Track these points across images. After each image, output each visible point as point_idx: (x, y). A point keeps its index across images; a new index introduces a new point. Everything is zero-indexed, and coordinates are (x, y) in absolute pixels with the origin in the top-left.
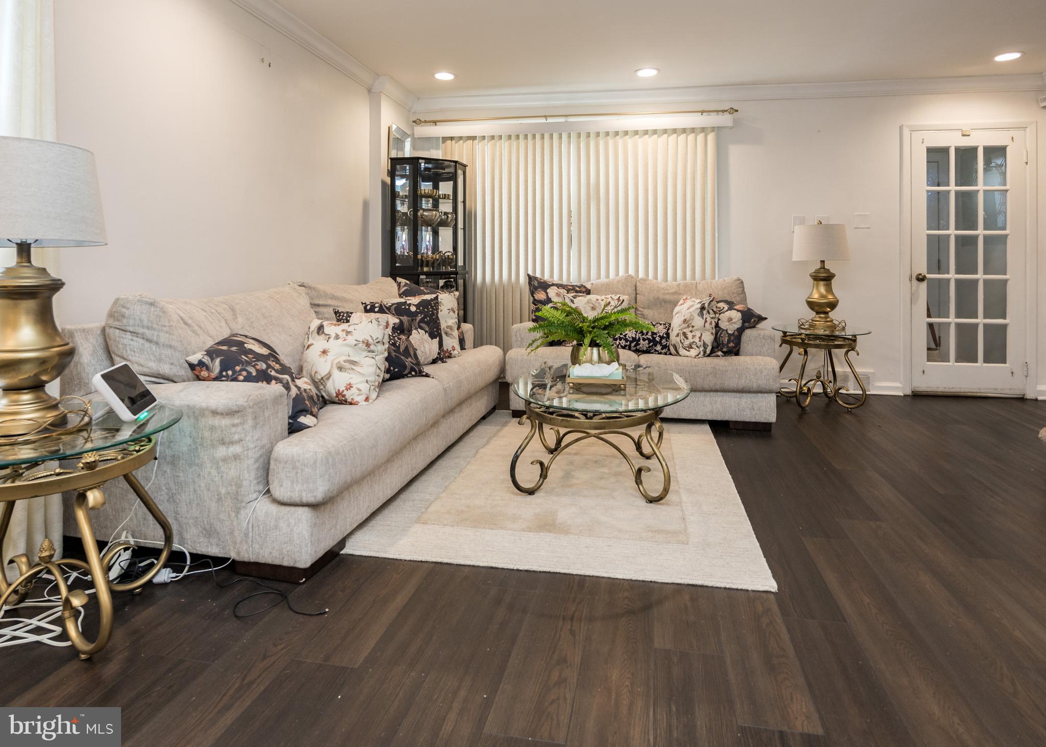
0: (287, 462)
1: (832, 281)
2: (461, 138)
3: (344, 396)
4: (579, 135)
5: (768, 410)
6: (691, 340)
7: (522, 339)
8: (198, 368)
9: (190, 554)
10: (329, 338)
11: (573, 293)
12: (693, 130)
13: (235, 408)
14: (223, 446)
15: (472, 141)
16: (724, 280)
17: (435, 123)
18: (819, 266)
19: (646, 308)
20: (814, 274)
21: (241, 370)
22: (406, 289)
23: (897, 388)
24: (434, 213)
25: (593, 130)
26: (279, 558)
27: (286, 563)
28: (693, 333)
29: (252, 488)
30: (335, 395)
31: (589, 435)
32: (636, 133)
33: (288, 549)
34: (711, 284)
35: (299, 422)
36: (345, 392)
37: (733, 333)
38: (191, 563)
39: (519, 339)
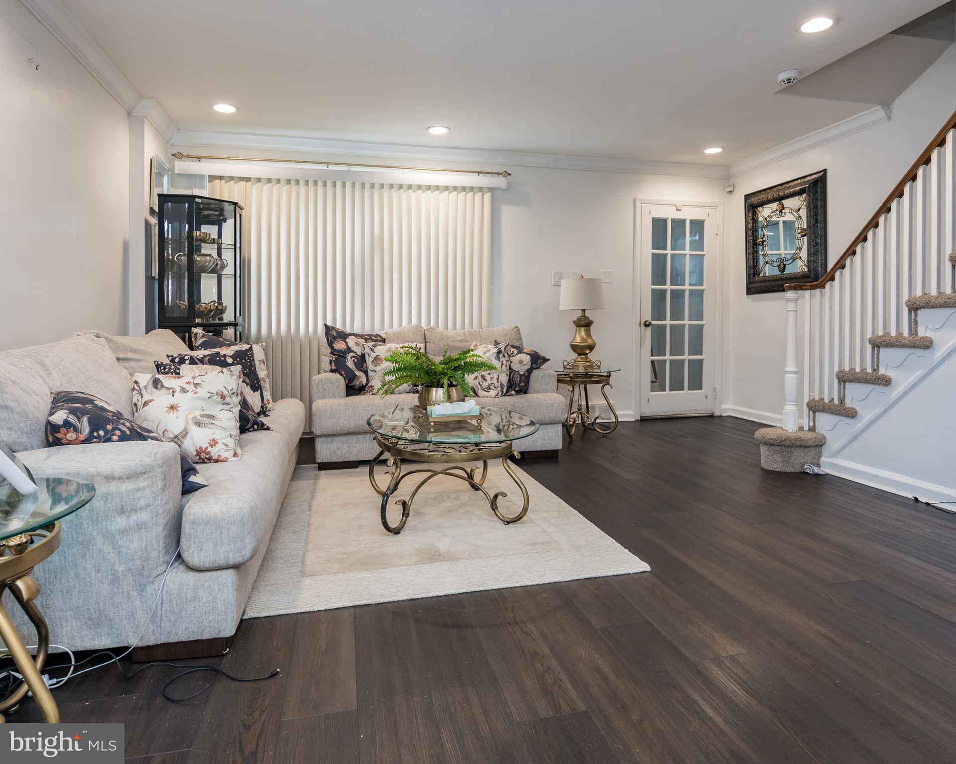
0: (208, 522)
1: (591, 327)
2: (232, 178)
3: (208, 453)
4: (363, 186)
5: (556, 438)
6: (489, 382)
7: (325, 390)
8: (63, 430)
9: (73, 652)
10: (173, 392)
11: (371, 342)
12: (472, 189)
13: (140, 469)
14: (122, 516)
15: (245, 182)
16: (503, 328)
17: (199, 159)
18: (580, 314)
19: (436, 355)
20: (578, 321)
21: (114, 429)
22: (204, 341)
23: (630, 415)
24: (208, 258)
25: (378, 181)
26: (197, 632)
27: (206, 636)
28: (491, 376)
29: (161, 559)
30: (195, 453)
31: (435, 473)
32: (419, 187)
33: (210, 619)
34: (493, 331)
35: (190, 482)
36: (210, 449)
37: (524, 374)
38: (75, 663)
39: (321, 390)
